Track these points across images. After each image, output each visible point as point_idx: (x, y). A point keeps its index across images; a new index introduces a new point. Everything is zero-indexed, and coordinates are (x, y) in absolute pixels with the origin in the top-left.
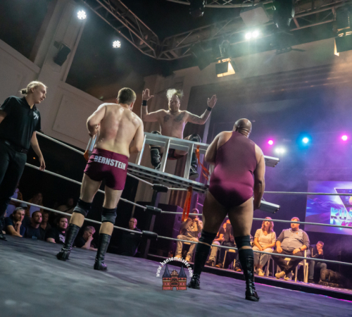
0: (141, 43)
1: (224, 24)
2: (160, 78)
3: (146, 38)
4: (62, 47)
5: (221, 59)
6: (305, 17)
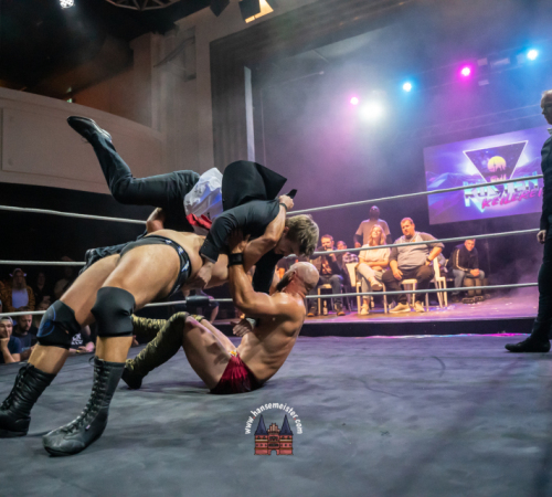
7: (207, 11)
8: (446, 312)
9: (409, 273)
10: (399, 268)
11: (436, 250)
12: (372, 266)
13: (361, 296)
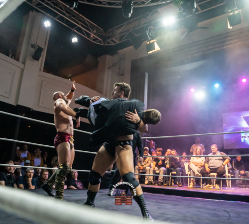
0: (92, 36)
1: (148, 15)
2: (108, 57)
3: (95, 32)
4: (37, 47)
5: (149, 41)
6: (205, 3)
7: (132, 47)
8: (230, 190)
9: (213, 170)
10: (209, 167)
11: (227, 161)
12: (196, 165)
13: (190, 178)
